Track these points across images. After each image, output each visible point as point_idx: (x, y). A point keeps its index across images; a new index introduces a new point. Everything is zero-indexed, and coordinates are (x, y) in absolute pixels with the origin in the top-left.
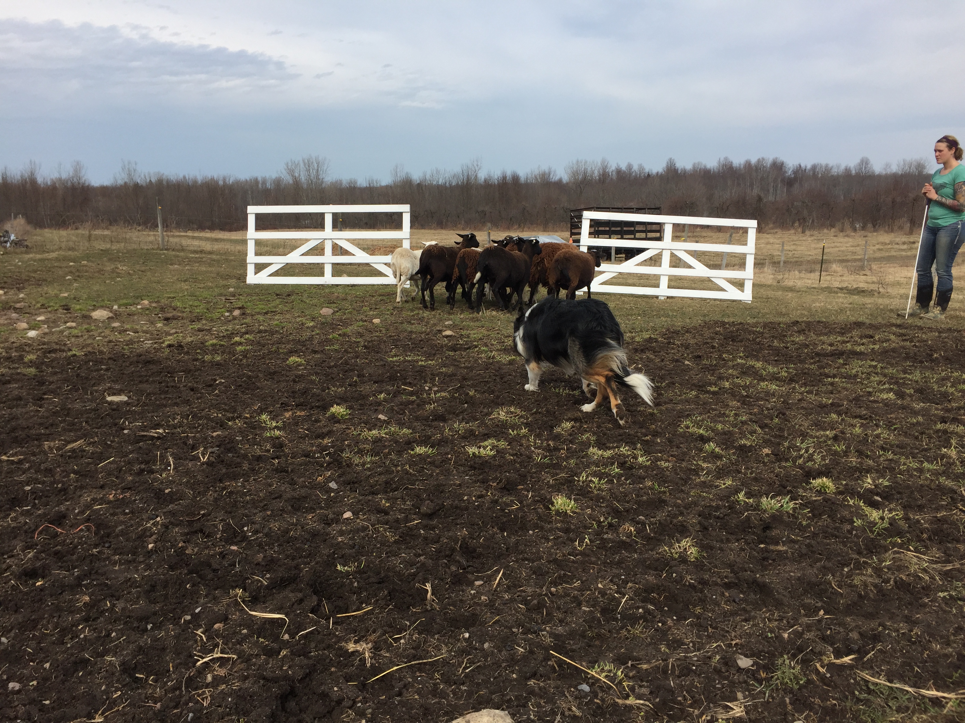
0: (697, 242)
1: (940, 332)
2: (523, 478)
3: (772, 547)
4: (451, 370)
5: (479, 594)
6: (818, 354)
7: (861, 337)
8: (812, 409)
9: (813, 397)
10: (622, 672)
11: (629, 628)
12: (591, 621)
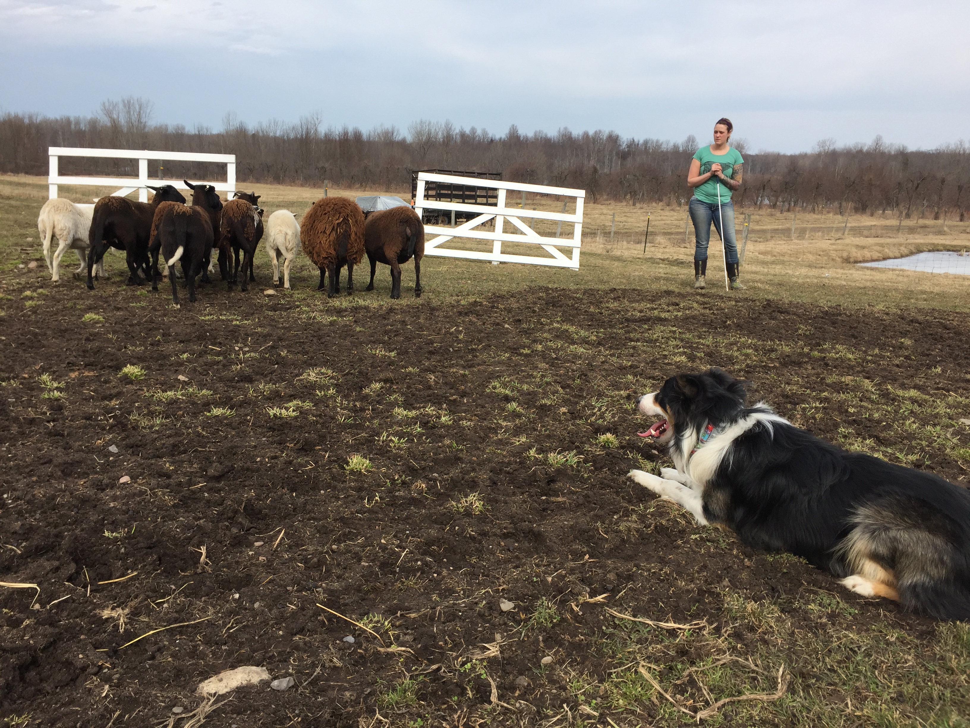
0: (534, 209)
1: (736, 302)
2: (322, 439)
3: (553, 499)
4: (266, 330)
5: (258, 554)
6: (627, 320)
7: (668, 305)
8: (612, 371)
9: (614, 359)
10: (389, 623)
11: (404, 580)
12: (369, 575)
